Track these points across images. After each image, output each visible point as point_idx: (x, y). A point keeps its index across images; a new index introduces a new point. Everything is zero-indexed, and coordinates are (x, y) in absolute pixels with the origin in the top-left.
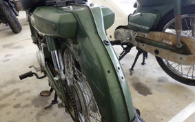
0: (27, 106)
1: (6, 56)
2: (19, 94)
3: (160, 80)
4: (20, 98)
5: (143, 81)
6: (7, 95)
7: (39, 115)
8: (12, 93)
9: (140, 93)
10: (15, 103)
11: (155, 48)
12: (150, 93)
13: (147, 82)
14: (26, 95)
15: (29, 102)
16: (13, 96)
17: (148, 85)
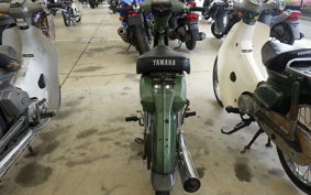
0: (125, 146)
1: (126, 88)
2: (123, 133)
3: (273, 172)
4: (123, 137)
5: (251, 165)
6: (113, 131)
7: (131, 158)
8: (118, 130)
9: (237, 176)
10: (118, 140)
11: (272, 132)
12: (248, 180)
13: (255, 167)
14: (128, 137)
15: (128, 143)
16: (117, 133)
17: (254, 171)
